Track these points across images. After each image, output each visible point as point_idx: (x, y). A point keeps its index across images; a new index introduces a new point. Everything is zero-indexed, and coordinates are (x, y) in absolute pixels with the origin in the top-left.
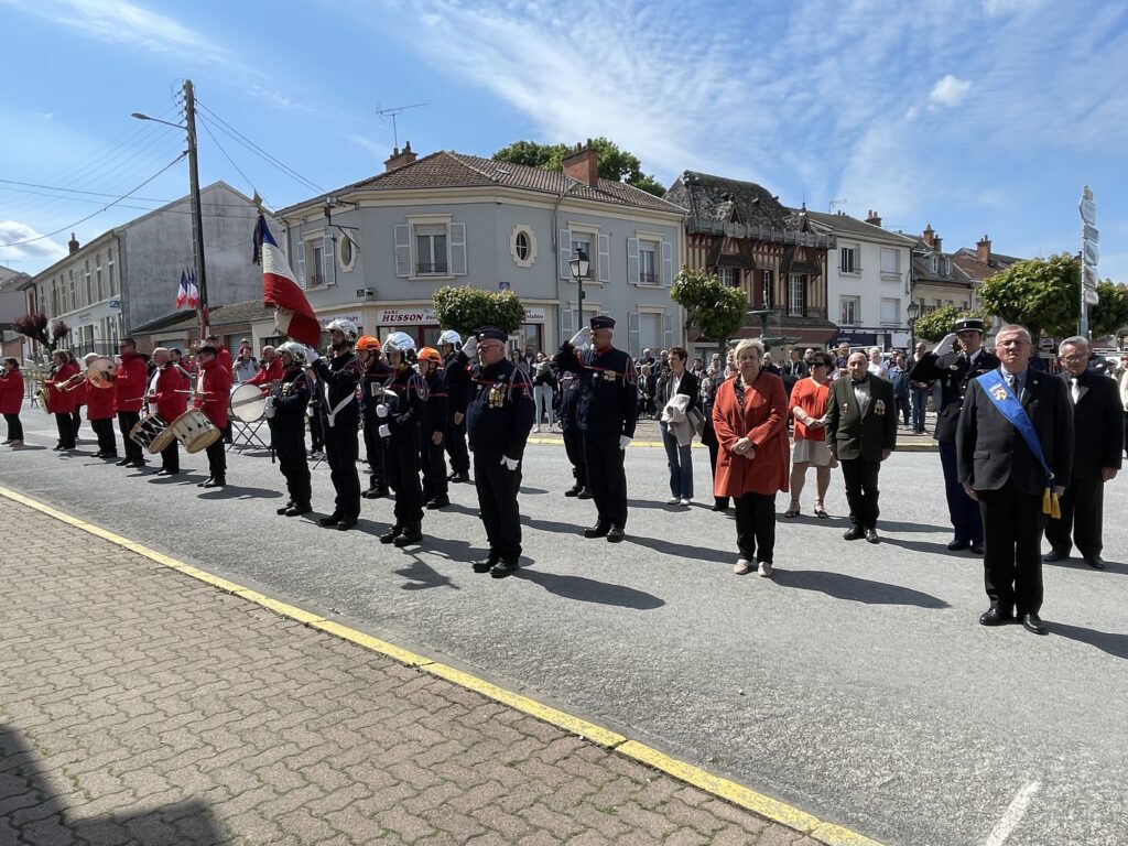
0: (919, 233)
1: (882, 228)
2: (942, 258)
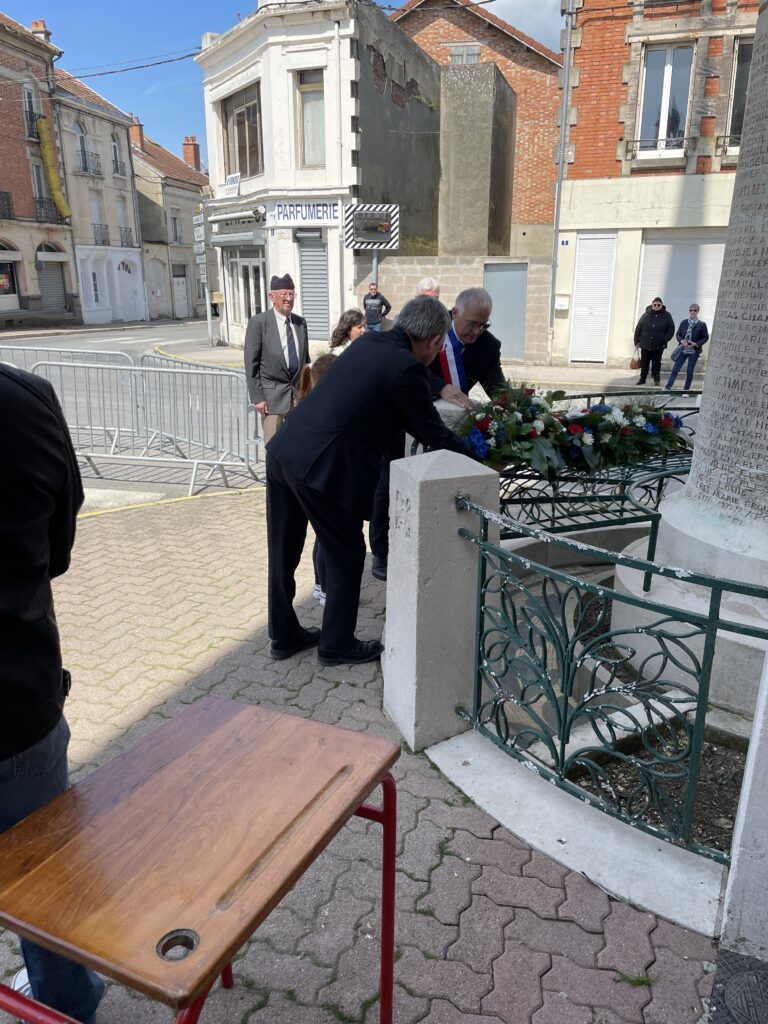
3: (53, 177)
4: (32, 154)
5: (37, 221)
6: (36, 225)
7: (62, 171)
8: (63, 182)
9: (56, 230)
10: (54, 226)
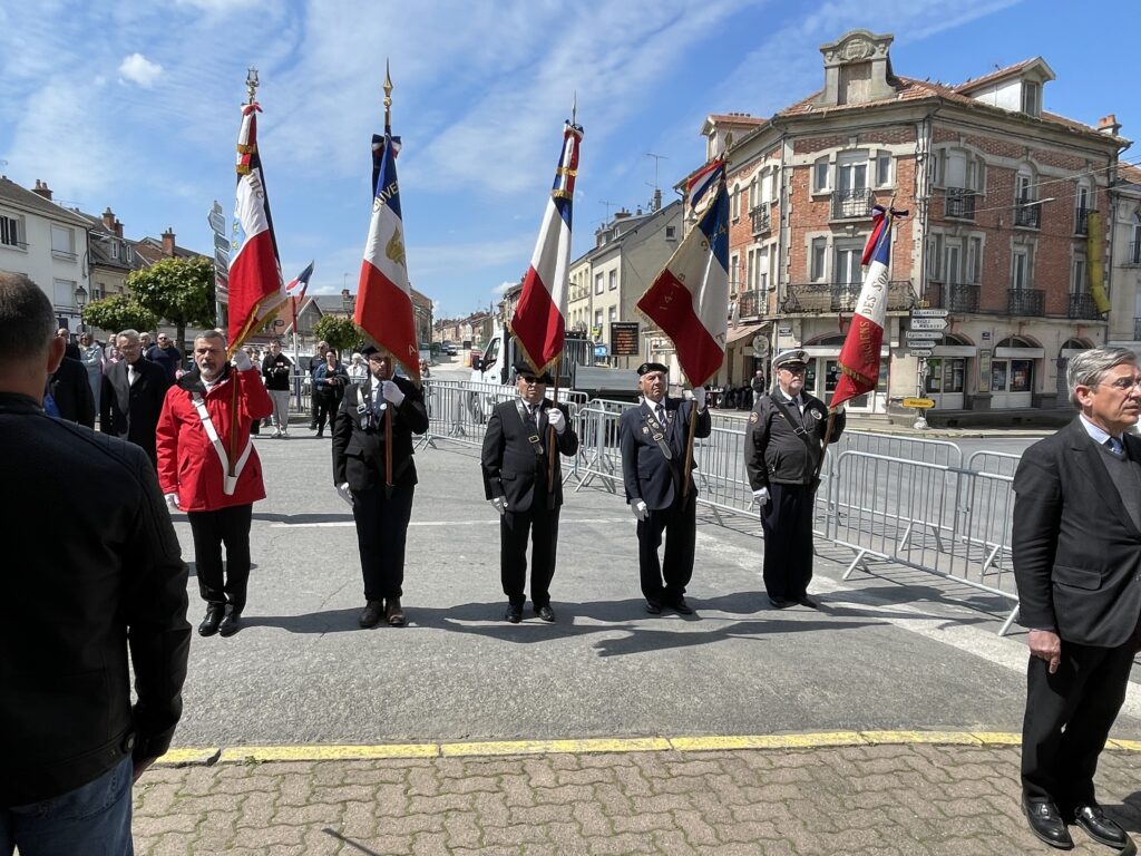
0: (98, 214)
1: (53, 202)
2: (123, 245)
3: (1097, 272)
4: (1076, 251)
5: (1069, 318)
6: (1067, 321)
7: (1107, 265)
8: (1107, 276)
9: (1089, 326)
10: (1089, 322)
